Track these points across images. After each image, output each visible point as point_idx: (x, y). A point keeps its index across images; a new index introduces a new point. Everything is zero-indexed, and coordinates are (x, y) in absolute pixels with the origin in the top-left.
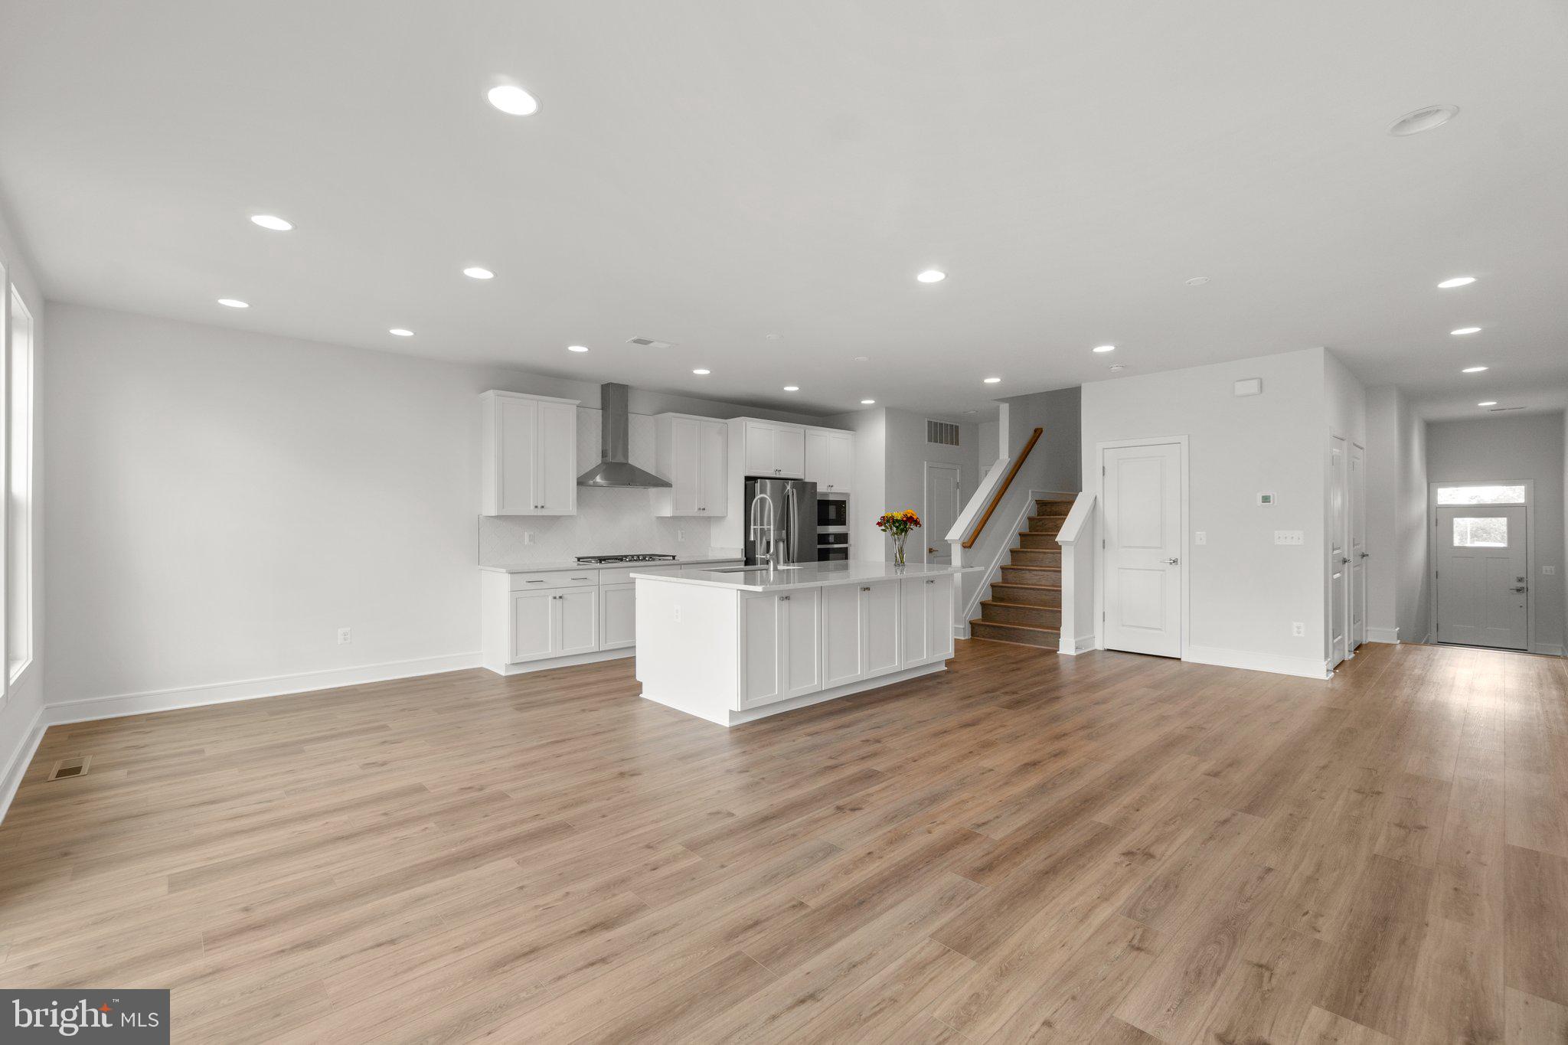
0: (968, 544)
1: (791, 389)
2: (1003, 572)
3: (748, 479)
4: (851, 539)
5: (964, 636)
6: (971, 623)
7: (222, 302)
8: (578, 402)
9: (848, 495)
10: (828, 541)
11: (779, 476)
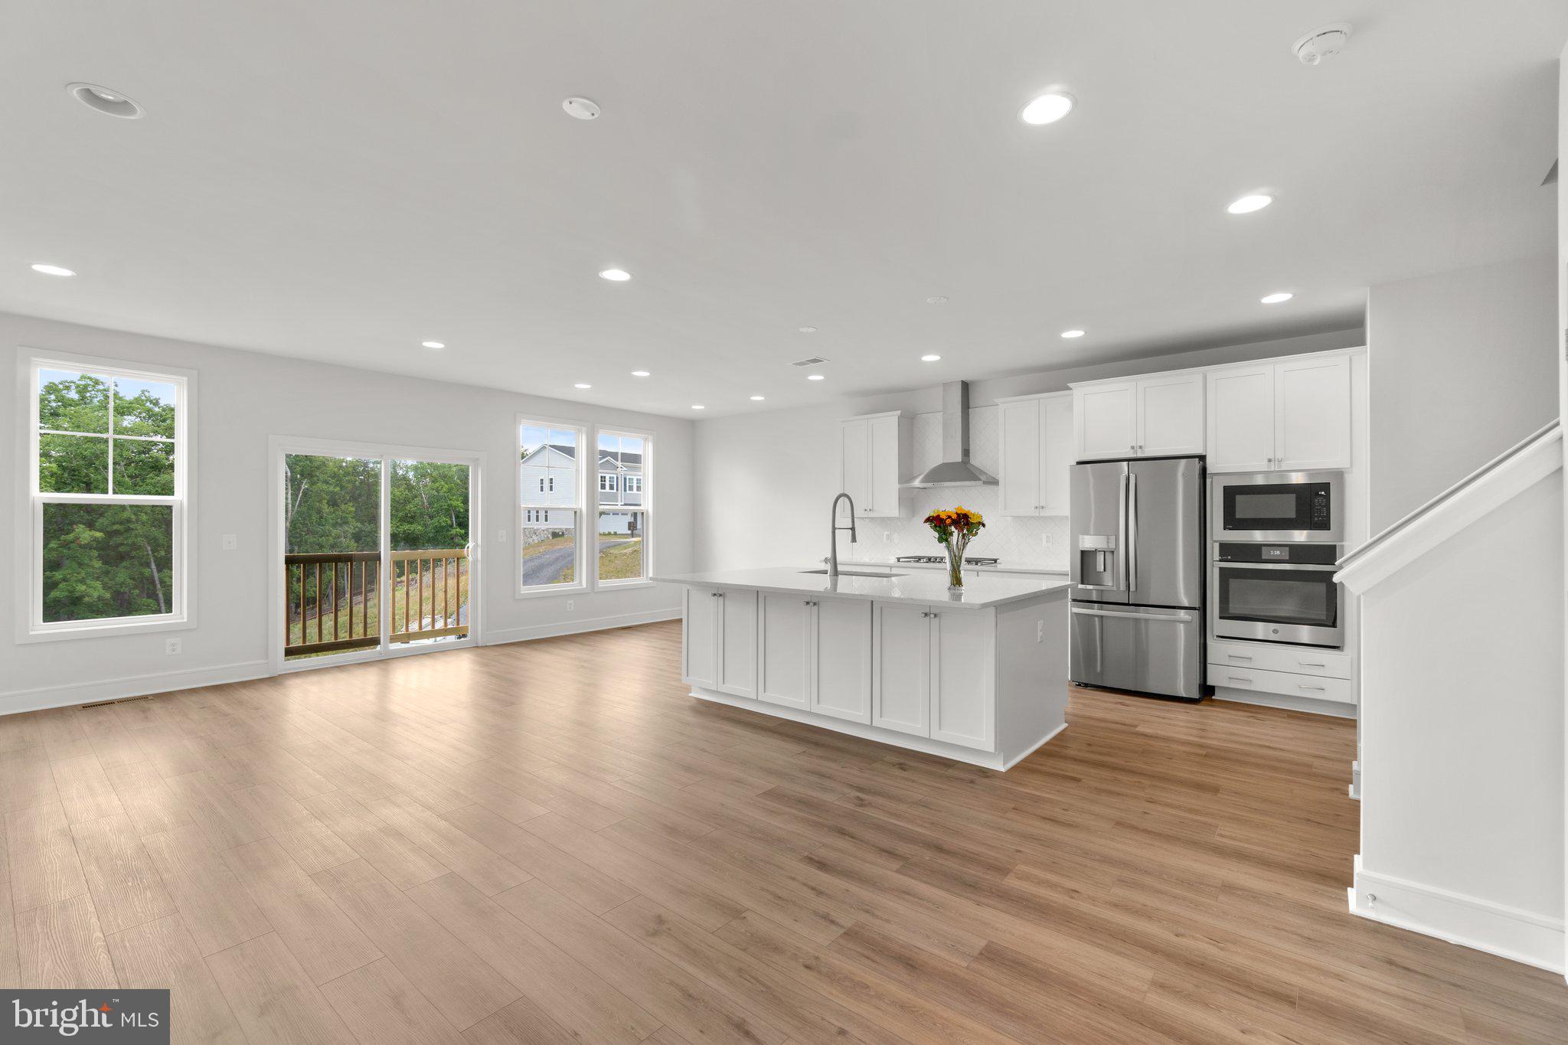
4: (1344, 555)
8: (899, 412)
9: (1339, 474)
10: (1264, 557)
11: (1140, 455)
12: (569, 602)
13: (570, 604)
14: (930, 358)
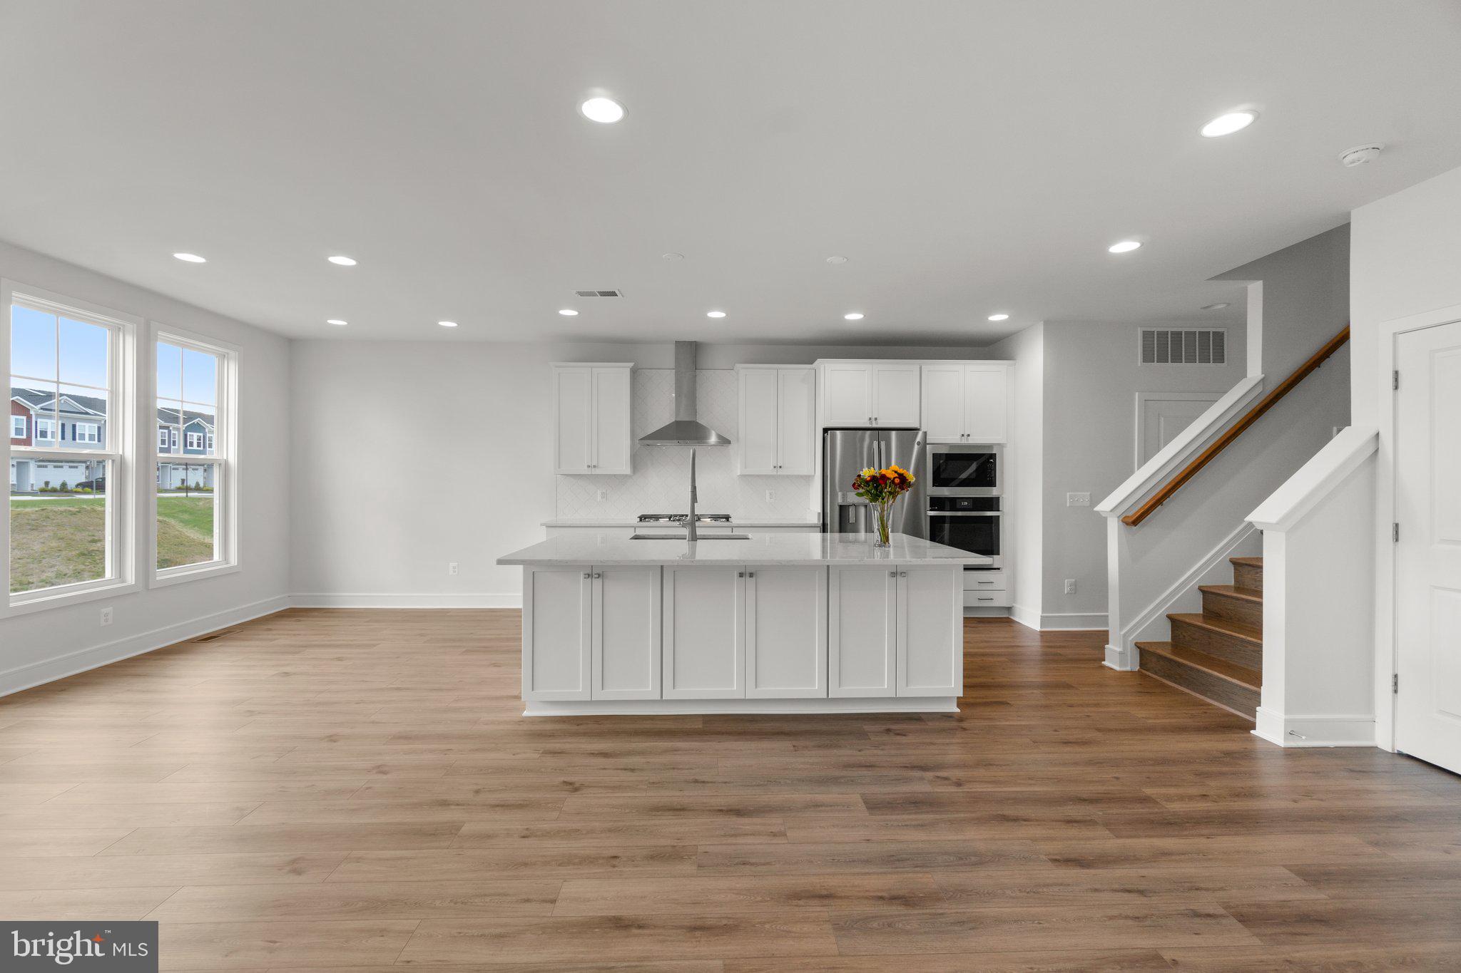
0: (1135, 520)
1: (854, 317)
2: (1235, 569)
3: (825, 430)
4: (1005, 505)
5: (1122, 663)
6: (1138, 645)
7: (329, 321)
8: (631, 364)
9: (1001, 446)
10: (958, 507)
11: (874, 425)
12: (105, 610)
13: (106, 615)
14: (716, 314)
